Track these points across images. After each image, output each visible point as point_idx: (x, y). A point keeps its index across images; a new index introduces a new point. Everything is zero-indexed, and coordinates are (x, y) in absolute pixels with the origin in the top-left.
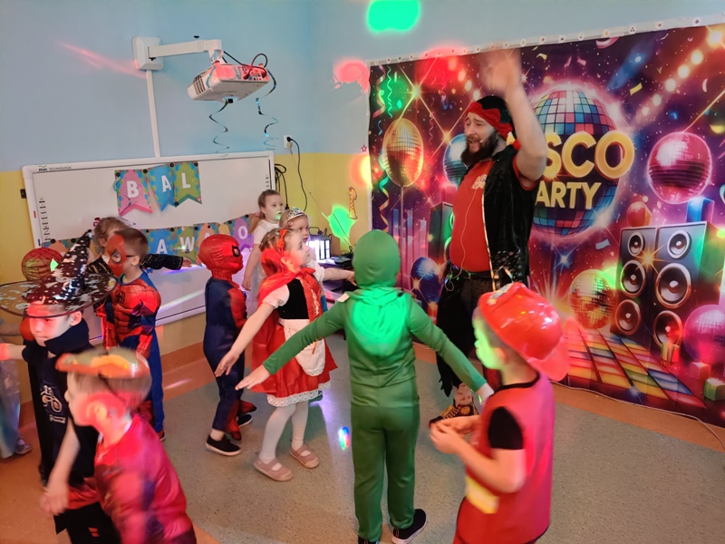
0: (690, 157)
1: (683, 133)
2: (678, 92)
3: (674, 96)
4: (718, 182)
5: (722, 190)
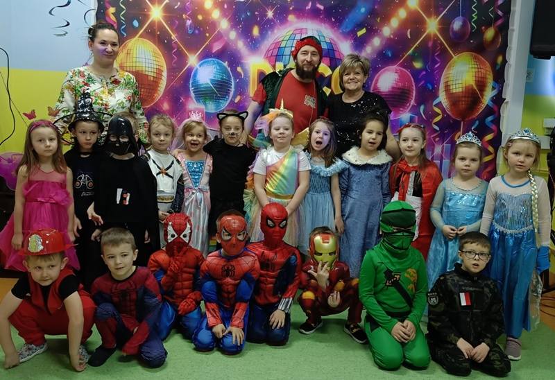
0: (400, 85)
1: (395, 67)
2: (392, 37)
3: (389, 39)
4: (419, 103)
5: (422, 108)
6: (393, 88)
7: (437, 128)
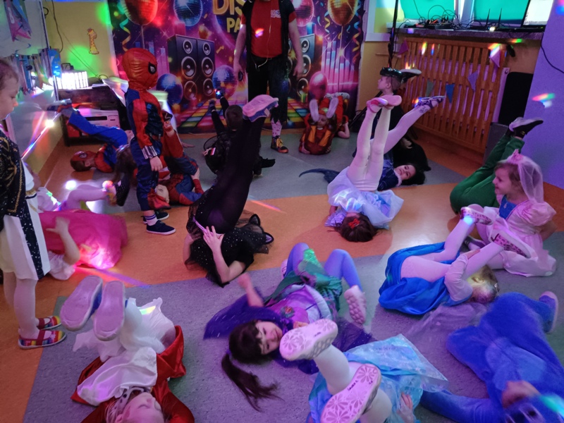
0: (305, 4)
4: (317, 15)
5: (319, 18)
6: (301, 6)
7: (328, 31)
